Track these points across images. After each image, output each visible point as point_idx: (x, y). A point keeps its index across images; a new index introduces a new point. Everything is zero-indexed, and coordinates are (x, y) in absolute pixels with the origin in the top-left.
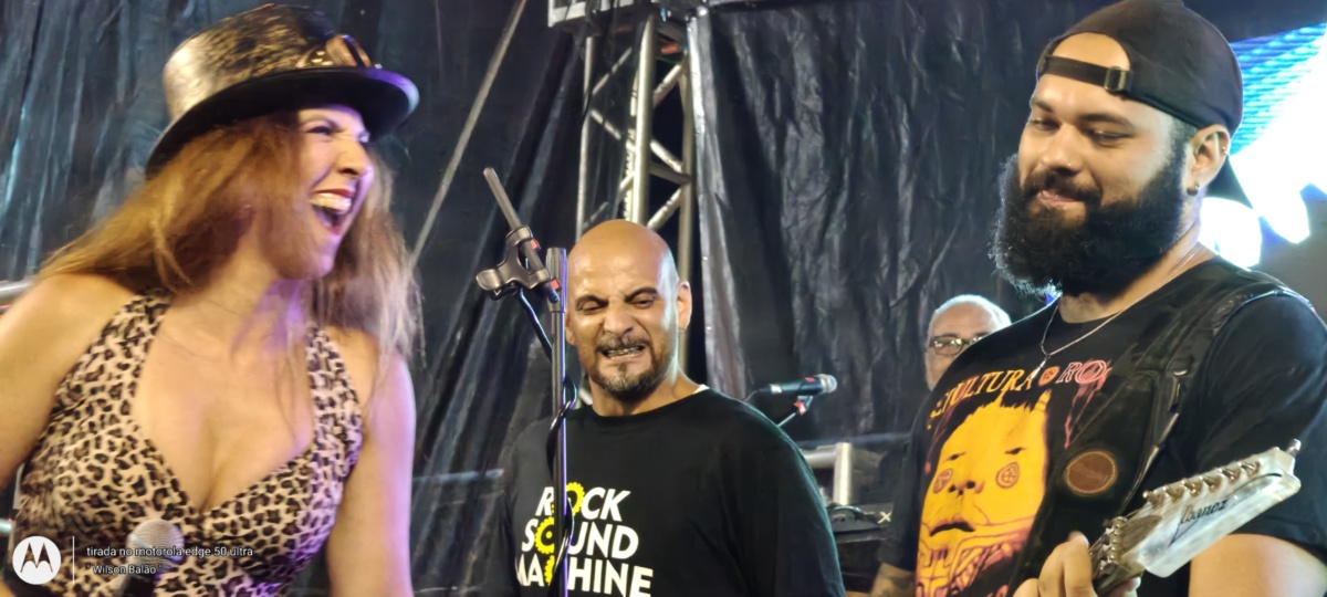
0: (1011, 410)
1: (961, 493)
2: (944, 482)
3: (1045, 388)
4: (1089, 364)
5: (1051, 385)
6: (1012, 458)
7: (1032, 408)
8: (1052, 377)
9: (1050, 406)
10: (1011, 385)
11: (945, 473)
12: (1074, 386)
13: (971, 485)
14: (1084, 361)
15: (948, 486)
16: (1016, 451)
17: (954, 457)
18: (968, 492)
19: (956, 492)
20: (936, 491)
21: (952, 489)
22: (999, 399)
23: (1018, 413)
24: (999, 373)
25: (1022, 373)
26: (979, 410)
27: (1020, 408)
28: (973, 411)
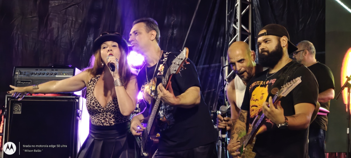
0: (261, 88)
1: (255, 101)
2: (253, 99)
5: (268, 84)
6: (262, 95)
7: (265, 87)
8: (268, 82)
9: (268, 87)
10: (261, 83)
11: (253, 98)
13: (257, 100)
14: (272, 79)
16: (263, 94)
18: (257, 101)
19: (254, 101)
20: (252, 101)
22: (260, 86)
23: (263, 88)
24: (259, 82)
25: (263, 82)
26: (257, 88)
27: (263, 87)
28: (256, 88)
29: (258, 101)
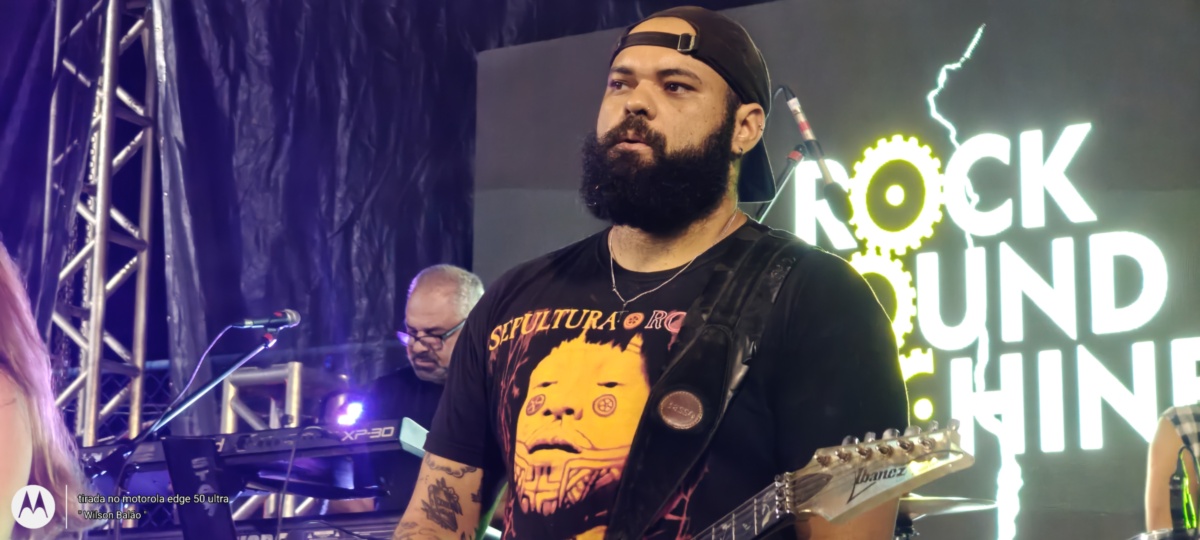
0: (596, 346)
1: (559, 417)
2: (538, 407)
3: (631, 333)
6: (606, 390)
7: (624, 348)
8: (637, 322)
9: (645, 350)
10: (593, 324)
11: (537, 399)
12: (664, 331)
13: (570, 412)
16: (611, 385)
17: (545, 385)
18: (565, 417)
19: (551, 417)
20: (530, 414)
22: (583, 336)
23: (607, 350)
24: (574, 311)
25: (600, 314)
26: (564, 344)
27: (608, 346)
28: (557, 344)
29: (580, 417)
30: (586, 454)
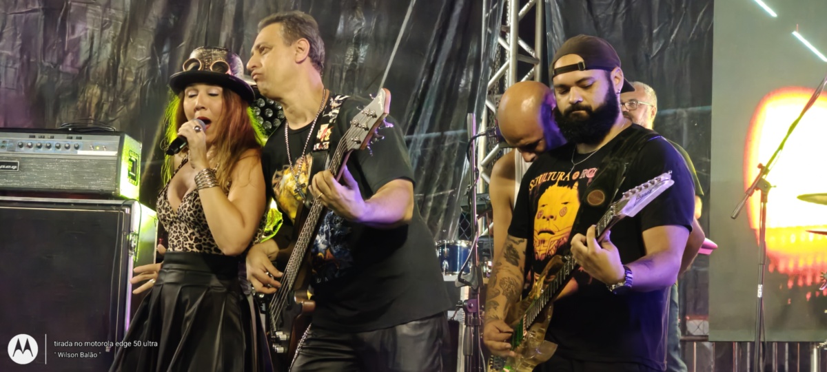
3: (575, 181)
4: (590, 170)
8: (577, 176)
12: (586, 179)
15: (542, 216)
17: (543, 206)
21: (544, 218)
30: (557, 234)
